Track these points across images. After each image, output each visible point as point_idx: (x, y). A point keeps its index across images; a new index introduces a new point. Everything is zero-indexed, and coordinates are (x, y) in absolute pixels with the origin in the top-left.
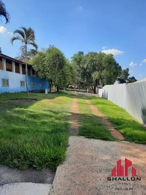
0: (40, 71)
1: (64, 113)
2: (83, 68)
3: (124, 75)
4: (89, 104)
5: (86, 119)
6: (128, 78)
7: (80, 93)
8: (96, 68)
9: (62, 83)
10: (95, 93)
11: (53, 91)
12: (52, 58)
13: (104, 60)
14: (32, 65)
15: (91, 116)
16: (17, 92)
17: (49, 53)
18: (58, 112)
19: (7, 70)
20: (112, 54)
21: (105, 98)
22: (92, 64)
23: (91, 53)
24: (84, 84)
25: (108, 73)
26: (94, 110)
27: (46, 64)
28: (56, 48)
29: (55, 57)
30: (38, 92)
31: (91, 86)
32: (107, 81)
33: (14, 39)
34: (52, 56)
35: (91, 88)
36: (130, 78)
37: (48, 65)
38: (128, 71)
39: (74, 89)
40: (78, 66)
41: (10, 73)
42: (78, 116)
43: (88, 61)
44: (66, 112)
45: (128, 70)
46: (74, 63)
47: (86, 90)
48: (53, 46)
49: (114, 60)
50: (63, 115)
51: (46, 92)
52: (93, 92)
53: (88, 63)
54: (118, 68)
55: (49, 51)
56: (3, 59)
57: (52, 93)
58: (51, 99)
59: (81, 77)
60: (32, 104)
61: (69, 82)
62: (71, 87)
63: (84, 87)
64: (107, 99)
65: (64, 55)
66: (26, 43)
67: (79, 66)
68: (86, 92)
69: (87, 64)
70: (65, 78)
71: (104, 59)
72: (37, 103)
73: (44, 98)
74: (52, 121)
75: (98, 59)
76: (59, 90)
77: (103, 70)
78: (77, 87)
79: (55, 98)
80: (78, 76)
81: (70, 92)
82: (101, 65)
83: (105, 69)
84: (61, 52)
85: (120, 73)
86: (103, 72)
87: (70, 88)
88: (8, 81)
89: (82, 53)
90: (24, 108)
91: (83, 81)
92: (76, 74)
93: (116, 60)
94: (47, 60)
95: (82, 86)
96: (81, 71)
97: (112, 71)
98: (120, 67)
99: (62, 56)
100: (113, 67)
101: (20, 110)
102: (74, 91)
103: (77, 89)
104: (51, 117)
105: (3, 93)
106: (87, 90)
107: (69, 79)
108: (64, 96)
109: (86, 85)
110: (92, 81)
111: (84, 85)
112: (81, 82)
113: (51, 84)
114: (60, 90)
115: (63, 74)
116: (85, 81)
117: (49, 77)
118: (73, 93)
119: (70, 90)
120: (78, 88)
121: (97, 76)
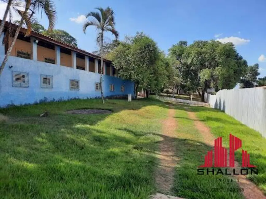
0: (122, 68)
1: (151, 136)
2: (185, 64)
3: (251, 75)
4: (195, 120)
5: (189, 150)
6: (257, 79)
7: (179, 100)
8: (205, 64)
9: (153, 86)
10: (203, 100)
11: (141, 97)
12: (140, 50)
13: (218, 52)
14: (112, 61)
15: (198, 144)
16: (91, 99)
17: (135, 43)
18: (141, 134)
19: (78, 67)
20: (232, 43)
21: (220, 109)
22: (200, 58)
23: (198, 42)
24: (188, 88)
25: (224, 71)
26: (203, 132)
27: (130, 59)
28: (146, 36)
29: (144, 48)
30: (120, 99)
31: (197, 91)
32: (223, 84)
33: (87, 25)
34: (139, 48)
35: (197, 93)
36: (260, 79)
37: (133, 60)
38: (258, 69)
39: (172, 95)
40: (178, 62)
41: (81, 71)
42: (174, 143)
43: (193, 53)
44: (154, 134)
45: (257, 66)
46: (172, 57)
47: (190, 95)
48: (142, 33)
49: (235, 51)
50: (148, 139)
51: (130, 98)
52: (200, 99)
53: (193, 56)
54: (241, 63)
55: (136, 41)
56: (72, 53)
57: (139, 99)
58: (135, 110)
59: (181, 77)
60: (103, 118)
61: (164, 84)
62: (167, 92)
63: (186, 92)
64: (223, 111)
65: (156, 45)
66: (103, 30)
67: (180, 61)
68: (189, 99)
69: (192, 58)
70: (158, 78)
71: (218, 50)
72: (111, 116)
73: (125, 108)
74: (127, 150)
75: (209, 51)
76: (149, 96)
77: (217, 66)
78: (175, 91)
79: (140, 108)
80: (178, 76)
81: (166, 98)
82: (214, 59)
83: (220, 65)
84: (152, 41)
85: (245, 72)
86: (217, 70)
87: (165, 93)
88: (77, 82)
89: (185, 43)
90: (89, 125)
91: (185, 83)
92: (175, 73)
93: (238, 52)
94: (132, 52)
95: (183, 89)
96: (183, 69)
97: (232, 68)
98: (245, 63)
99: (153, 46)
100: (233, 62)
101: (82, 127)
102: (172, 97)
103: (175, 94)
104: (128, 142)
105: (71, 99)
106: (192, 96)
107: (164, 80)
108: (154, 105)
109: (189, 90)
110: (199, 83)
111: (186, 88)
112: (182, 85)
113: (138, 87)
114: (151, 96)
115: (155, 72)
116: (188, 83)
117: (134, 77)
118: (169, 100)
119: (166, 96)
120: (177, 94)
121: (206, 76)
